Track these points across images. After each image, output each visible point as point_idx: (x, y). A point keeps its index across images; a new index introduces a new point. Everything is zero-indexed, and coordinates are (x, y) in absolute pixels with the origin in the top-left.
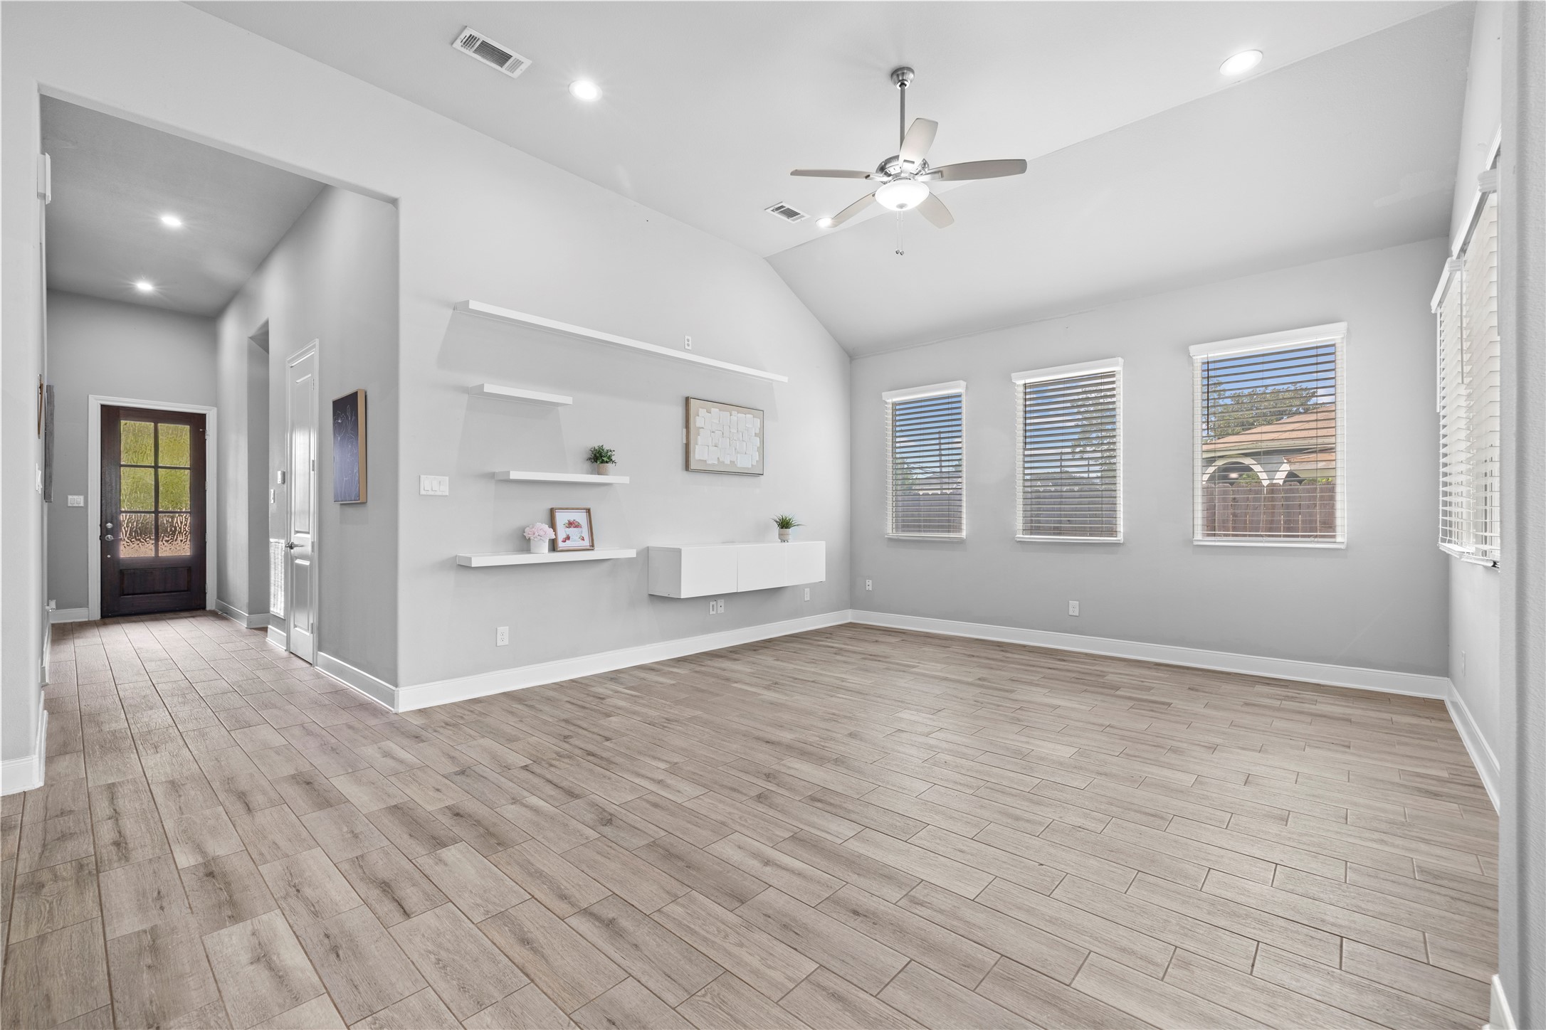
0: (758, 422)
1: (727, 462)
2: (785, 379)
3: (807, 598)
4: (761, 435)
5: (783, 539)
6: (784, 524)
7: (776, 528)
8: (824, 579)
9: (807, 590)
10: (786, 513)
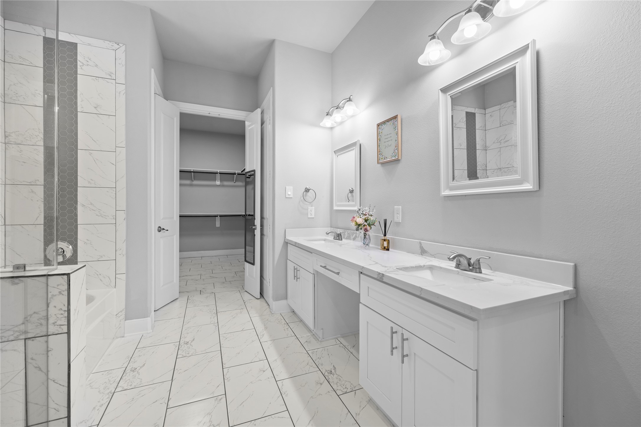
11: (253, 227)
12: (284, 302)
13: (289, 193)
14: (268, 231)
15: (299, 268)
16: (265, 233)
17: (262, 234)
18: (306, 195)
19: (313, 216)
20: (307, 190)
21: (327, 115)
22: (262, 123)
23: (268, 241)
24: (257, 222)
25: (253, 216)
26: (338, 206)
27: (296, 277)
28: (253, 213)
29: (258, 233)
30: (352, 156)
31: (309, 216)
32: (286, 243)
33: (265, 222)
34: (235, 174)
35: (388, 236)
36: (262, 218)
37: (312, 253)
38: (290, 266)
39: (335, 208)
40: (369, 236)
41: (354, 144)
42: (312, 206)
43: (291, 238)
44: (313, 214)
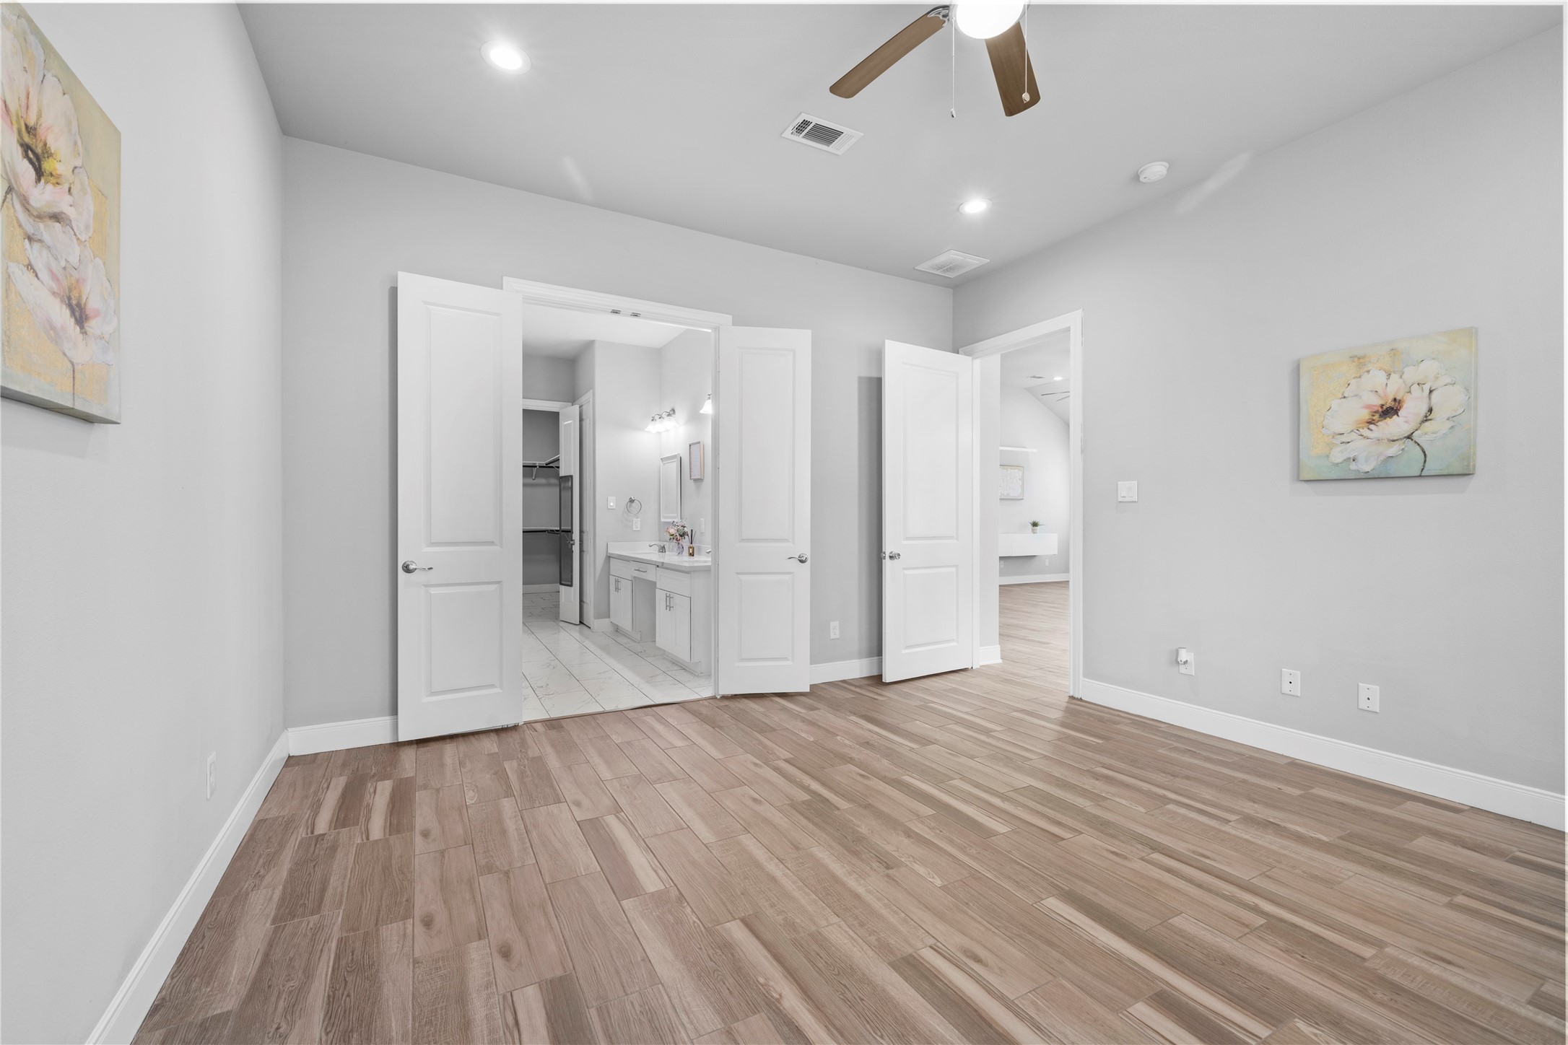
0: (1021, 473)
1: (1006, 494)
2: (1036, 450)
3: (1047, 564)
4: (1022, 479)
5: (1034, 532)
6: (1035, 524)
7: (1030, 527)
8: (1056, 553)
9: (1047, 560)
10: (1036, 520)
11: (571, 542)
12: (606, 620)
13: (612, 504)
14: (588, 546)
15: (620, 579)
16: (585, 549)
17: (581, 551)
18: (630, 506)
19: (639, 529)
20: (632, 501)
21: (653, 420)
22: (581, 420)
23: (588, 558)
24: (576, 536)
25: (570, 532)
26: (665, 517)
27: (617, 589)
28: (570, 528)
29: (576, 549)
30: (674, 466)
31: (634, 529)
32: (609, 557)
33: (585, 536)
34: (536, 467)
35: (693, 545)
36: (581, 532)
37: (629, 561)
38: (612, 579)
39: (663, 520)
40: (682, 545)
41: (674, 457)
42: (637, 518)
43: (612, 551)
44: (639, 527)
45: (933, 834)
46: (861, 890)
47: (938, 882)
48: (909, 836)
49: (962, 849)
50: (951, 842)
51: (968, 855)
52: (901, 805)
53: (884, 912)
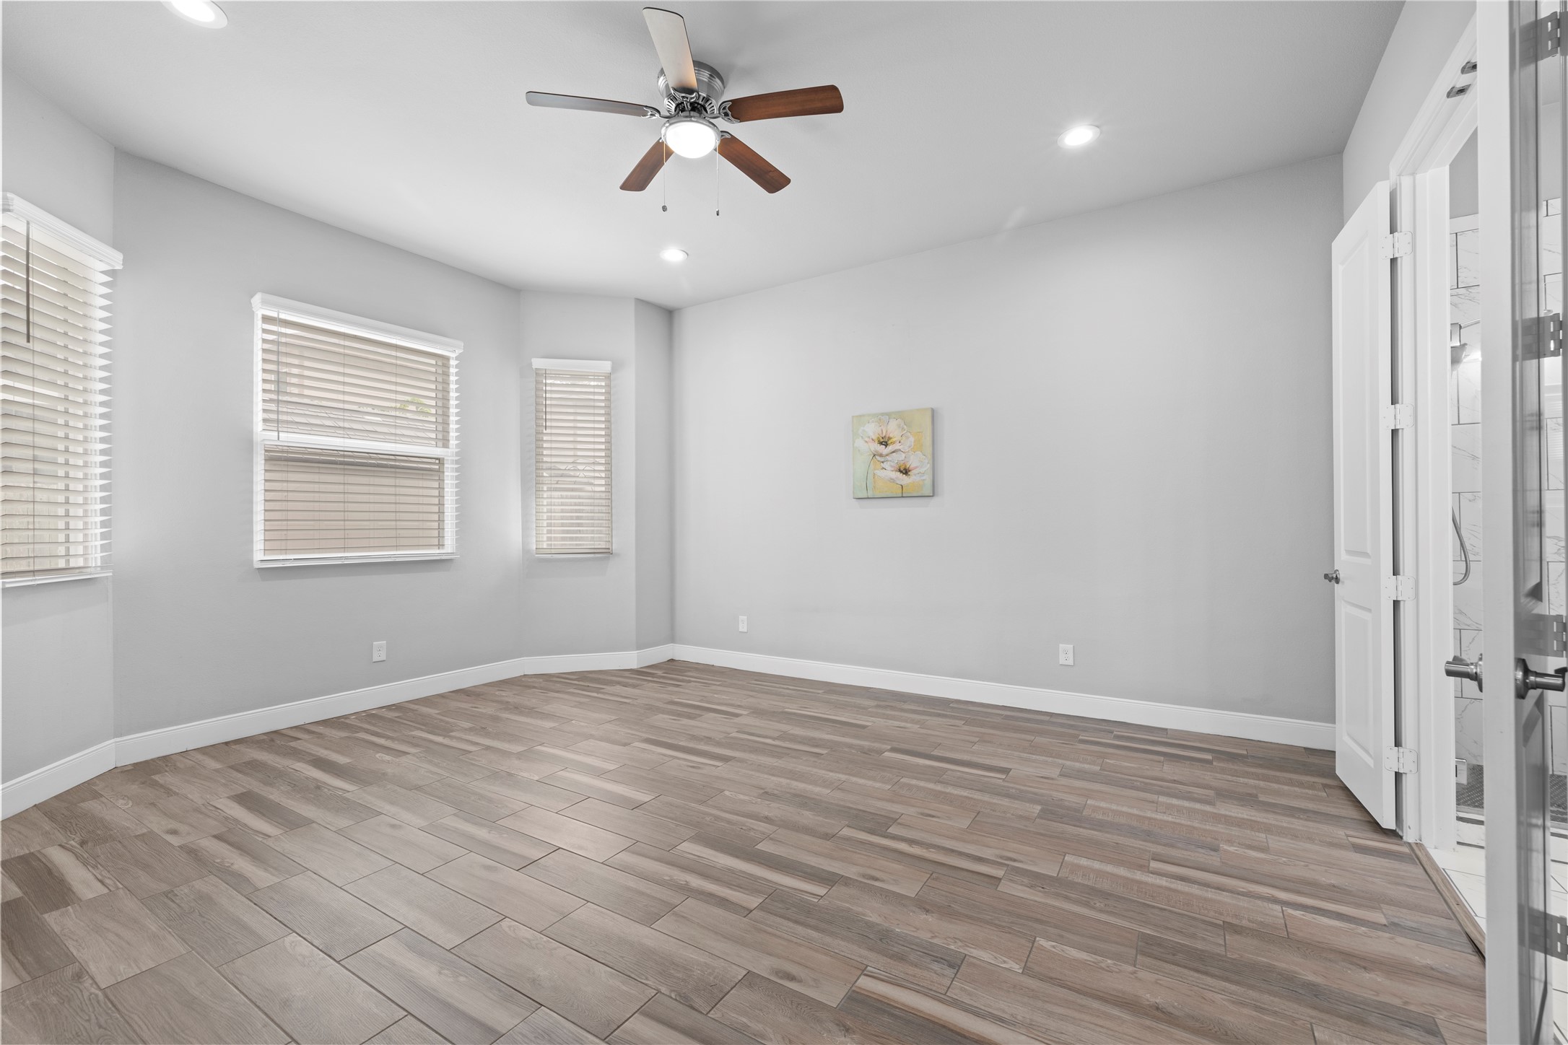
45: (747, 824)
46: (773, 778)
47: (727, 793)
48: (766, 818)
49: (717, 818)
50: (729, 822)
51: (711, 815)
52: (795, 847)
53: (753, 773)
